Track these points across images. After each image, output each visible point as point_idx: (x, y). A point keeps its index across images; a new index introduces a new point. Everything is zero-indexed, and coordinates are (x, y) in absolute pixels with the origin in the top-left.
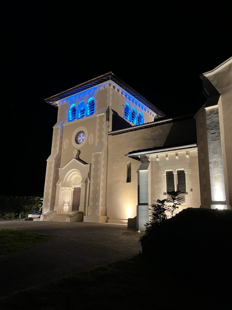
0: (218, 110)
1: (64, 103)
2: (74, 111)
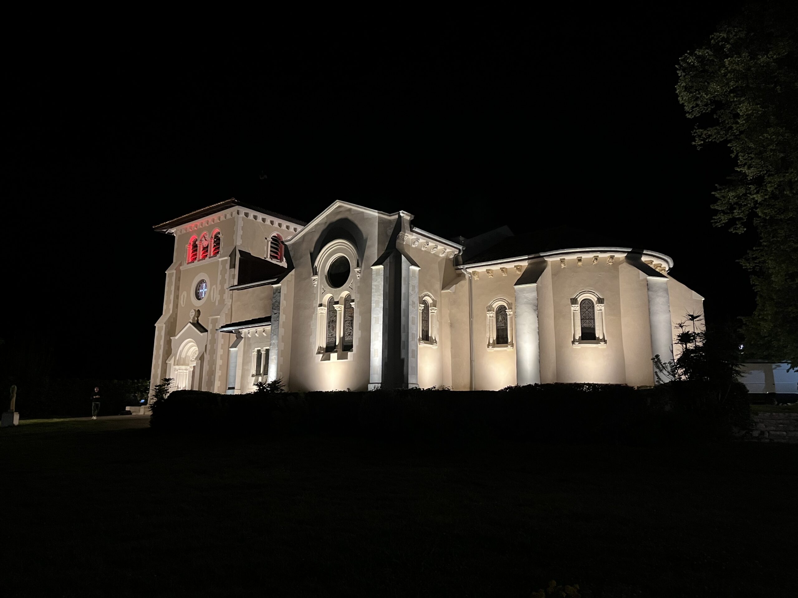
0: (280, 289)
1: (183, 233)
2: (195, 246)
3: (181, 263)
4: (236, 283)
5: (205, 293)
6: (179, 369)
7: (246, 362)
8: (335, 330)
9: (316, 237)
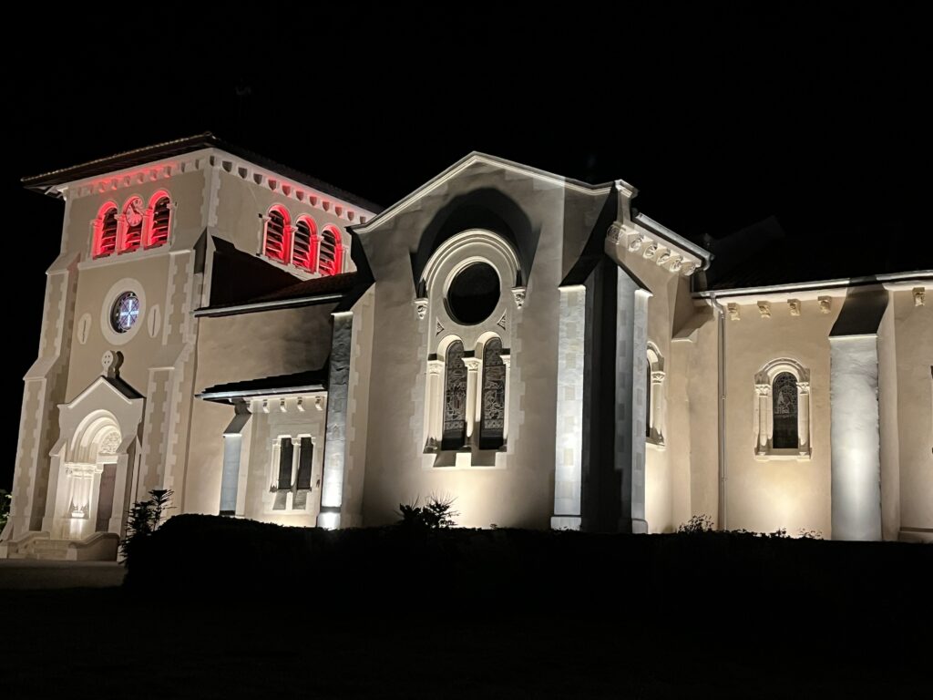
0: (352, 321)
1: (82, 195)
2: (110, 223)
3: (79, 255)
4: (206, 303)
5: (133, 321)
6: (76, 470)
7: (257, 462)
8: (461, 407)
9: (425, 222)
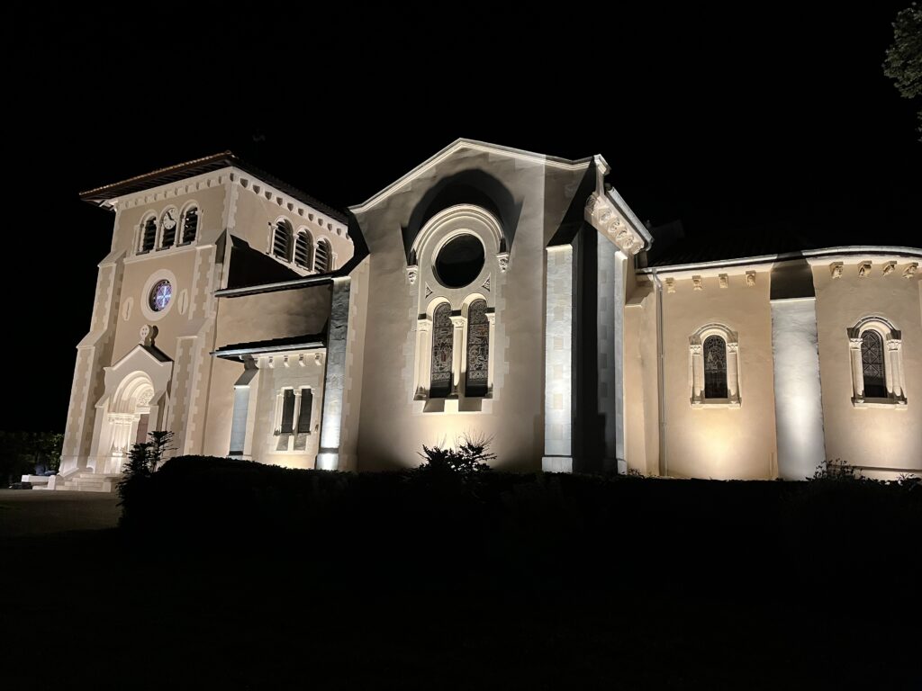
1: (129, 207)
2: (151, 228)
3: (125, 253)
4: (224, 285)
5: (167, 302)
6: (117, 419)
7: (262, 409)
8: (448, 360)
9: (414, 201)
